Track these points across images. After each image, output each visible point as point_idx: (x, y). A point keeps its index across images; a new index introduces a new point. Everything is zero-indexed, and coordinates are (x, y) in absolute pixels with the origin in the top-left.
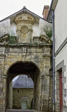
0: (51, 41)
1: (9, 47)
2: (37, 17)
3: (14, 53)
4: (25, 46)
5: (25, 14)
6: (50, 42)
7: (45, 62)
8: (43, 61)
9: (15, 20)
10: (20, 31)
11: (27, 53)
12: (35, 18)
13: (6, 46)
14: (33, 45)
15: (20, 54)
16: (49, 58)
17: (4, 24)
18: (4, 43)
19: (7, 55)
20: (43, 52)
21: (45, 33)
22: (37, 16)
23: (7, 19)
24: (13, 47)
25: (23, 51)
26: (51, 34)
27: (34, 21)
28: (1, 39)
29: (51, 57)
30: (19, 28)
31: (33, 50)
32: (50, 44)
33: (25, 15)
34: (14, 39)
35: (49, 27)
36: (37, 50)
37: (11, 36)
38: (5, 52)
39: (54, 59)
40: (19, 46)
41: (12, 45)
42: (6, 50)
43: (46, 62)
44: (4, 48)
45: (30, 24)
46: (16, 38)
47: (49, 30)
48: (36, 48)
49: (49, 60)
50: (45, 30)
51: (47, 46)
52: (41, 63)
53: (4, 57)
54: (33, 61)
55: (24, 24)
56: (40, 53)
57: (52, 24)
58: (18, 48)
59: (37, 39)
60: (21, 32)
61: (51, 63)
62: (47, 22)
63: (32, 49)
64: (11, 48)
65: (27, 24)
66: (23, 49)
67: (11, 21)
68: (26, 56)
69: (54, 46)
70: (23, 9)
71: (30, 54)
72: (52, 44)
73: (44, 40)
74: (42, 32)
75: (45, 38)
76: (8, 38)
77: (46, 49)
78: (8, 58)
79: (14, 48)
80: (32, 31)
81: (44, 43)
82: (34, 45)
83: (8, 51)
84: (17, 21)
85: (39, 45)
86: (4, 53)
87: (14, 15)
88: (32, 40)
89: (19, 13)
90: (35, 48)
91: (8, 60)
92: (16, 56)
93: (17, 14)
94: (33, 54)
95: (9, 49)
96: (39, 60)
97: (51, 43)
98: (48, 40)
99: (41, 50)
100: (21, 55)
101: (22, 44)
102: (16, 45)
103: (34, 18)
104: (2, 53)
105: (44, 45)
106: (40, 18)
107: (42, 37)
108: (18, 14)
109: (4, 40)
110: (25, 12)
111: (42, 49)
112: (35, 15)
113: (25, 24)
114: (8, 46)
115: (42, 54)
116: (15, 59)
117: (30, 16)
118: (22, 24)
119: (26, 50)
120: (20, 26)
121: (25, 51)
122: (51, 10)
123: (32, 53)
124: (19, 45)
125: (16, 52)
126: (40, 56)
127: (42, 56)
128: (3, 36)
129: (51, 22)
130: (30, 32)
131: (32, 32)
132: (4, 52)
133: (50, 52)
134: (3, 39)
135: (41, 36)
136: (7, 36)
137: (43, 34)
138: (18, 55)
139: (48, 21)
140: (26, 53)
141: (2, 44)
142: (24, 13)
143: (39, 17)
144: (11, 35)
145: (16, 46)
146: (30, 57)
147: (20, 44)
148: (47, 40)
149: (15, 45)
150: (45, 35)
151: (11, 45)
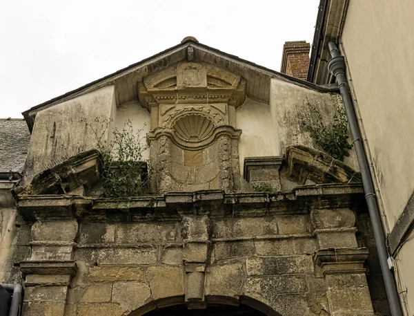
0: (349, 171)
1: (101, 221)
2: (258, 74)
3: (130, 252)
4: (198, 205)
5: (195, 65)
6: (344, 179)
7: (334, 296)
8: (322, 291)
9: (142, 92)
10: (170, 137)
11: (211, 248)
12: (247, 76)
13: (86, 216)
14: (250, 200)
15: (172, 252)
16: (356, 267)
17: (79, 108)
18: (74, 197)
19: (83, 266)
20: (315, 237)
21: (311, 140)
22: (252, 68)
23: (99, 88)
24: (126, 218)
25: (190, 238)
26: (344, 140)
27: (242, 89)
28: (57, 177)
29: (366, 263)
30: (165, 124)
31: (247, 226)
32: (349, 191)
33: (190, 68)
34: (134, 176)
35: (327, 111)
36: (273, 226)
37: (115, 163)
38: (75, 249)
39: (392, 270)
40: (160, 210)
41: (121, 206)
42: (83, 239)
43: (344, 292)
44: (69, 228)
45: (222, 107)
46: (145, 170)
47: (327, 121)
48: (269, 216)
49: (361, 277)
50: (305, 127)
51: (332, 202)
52: (307, 299)
53: (66, 279)
54: (253, 290)
55: (190, 107)
56: (294, 243)
57: (338, 98)
58: (156, 221)
59: (266, 171)
60: (174, 142)
61: (373, 299)
62: (312, 92)
63: (243, 224)
64: (112, 222)
65: (207, 107)
66: (190, 223)
67: (117, 95)
68: (207, 263)
69: (376, 198)
70: (183, 43)
71: (233, 253)
72: (357, 191)
73: (311, 169)
74: (289, 135)
75: (311, 161)
76: (101, 170)
77: (327, 219)
78: (95, 282)
79: (132, 221)
80: (233, 134)
81: (311, 188)
82: (255, 200)
83: (97, 244)
84: (151, 94)
85: (286, 201)
86: (65, 254)
87: (134, 70)
88: (241, 179)
89: (160, 63)
90: (258, 216)
91: (91, 294)
92: (144, 268)
93: (149, 67)
94: (253, 250)
95: (104, 231)
96: (297, 284)
97: (352, 186)
98: (335, 171)
99: (297, 226)
100: (177, 262)
101: (182, 200)
102: (145, 204)
103: (242, 78)
104: (55, 252)
105: (316, 197)
106: (270, 74)
107: (293, 155)
108: (155, 65)
109: (72, 184)
110: (190, 57)
111: (302, 219)
112: (242, 64)
113: (196, 107)
114: (98, 211)
115: (310, 246)
116: (135, 287)
117: (217, 69)
118: (180, 107)
119: (205, 228)
120: (166, 117)
121: (198, 233)
122: (321, 39)
123: (246, 244)
124: (161, 204)
125: (143, 246)
126: (300, 258)
127: (309, 258)
128: (66, 164)
129: (330, 87)
130: (224, 140)
131: (238, 139)
132: (69, 250)
133: (358, 235)
134: (65, 180)
135: (288, 152)
136: (90, 164)
137: (301, 143)
138: (160, 262)
139: (314, 88)
140: (205, 248)
141: (61, 203)
142: (186, 59)
143: (264, 72)
144: (115, 156)
145: (143, 211)
146: (232, 269)
147: (169, 200)
148: (326, 169)
149: (139, 205)
150: (310, 146)
151: (112, 206)
